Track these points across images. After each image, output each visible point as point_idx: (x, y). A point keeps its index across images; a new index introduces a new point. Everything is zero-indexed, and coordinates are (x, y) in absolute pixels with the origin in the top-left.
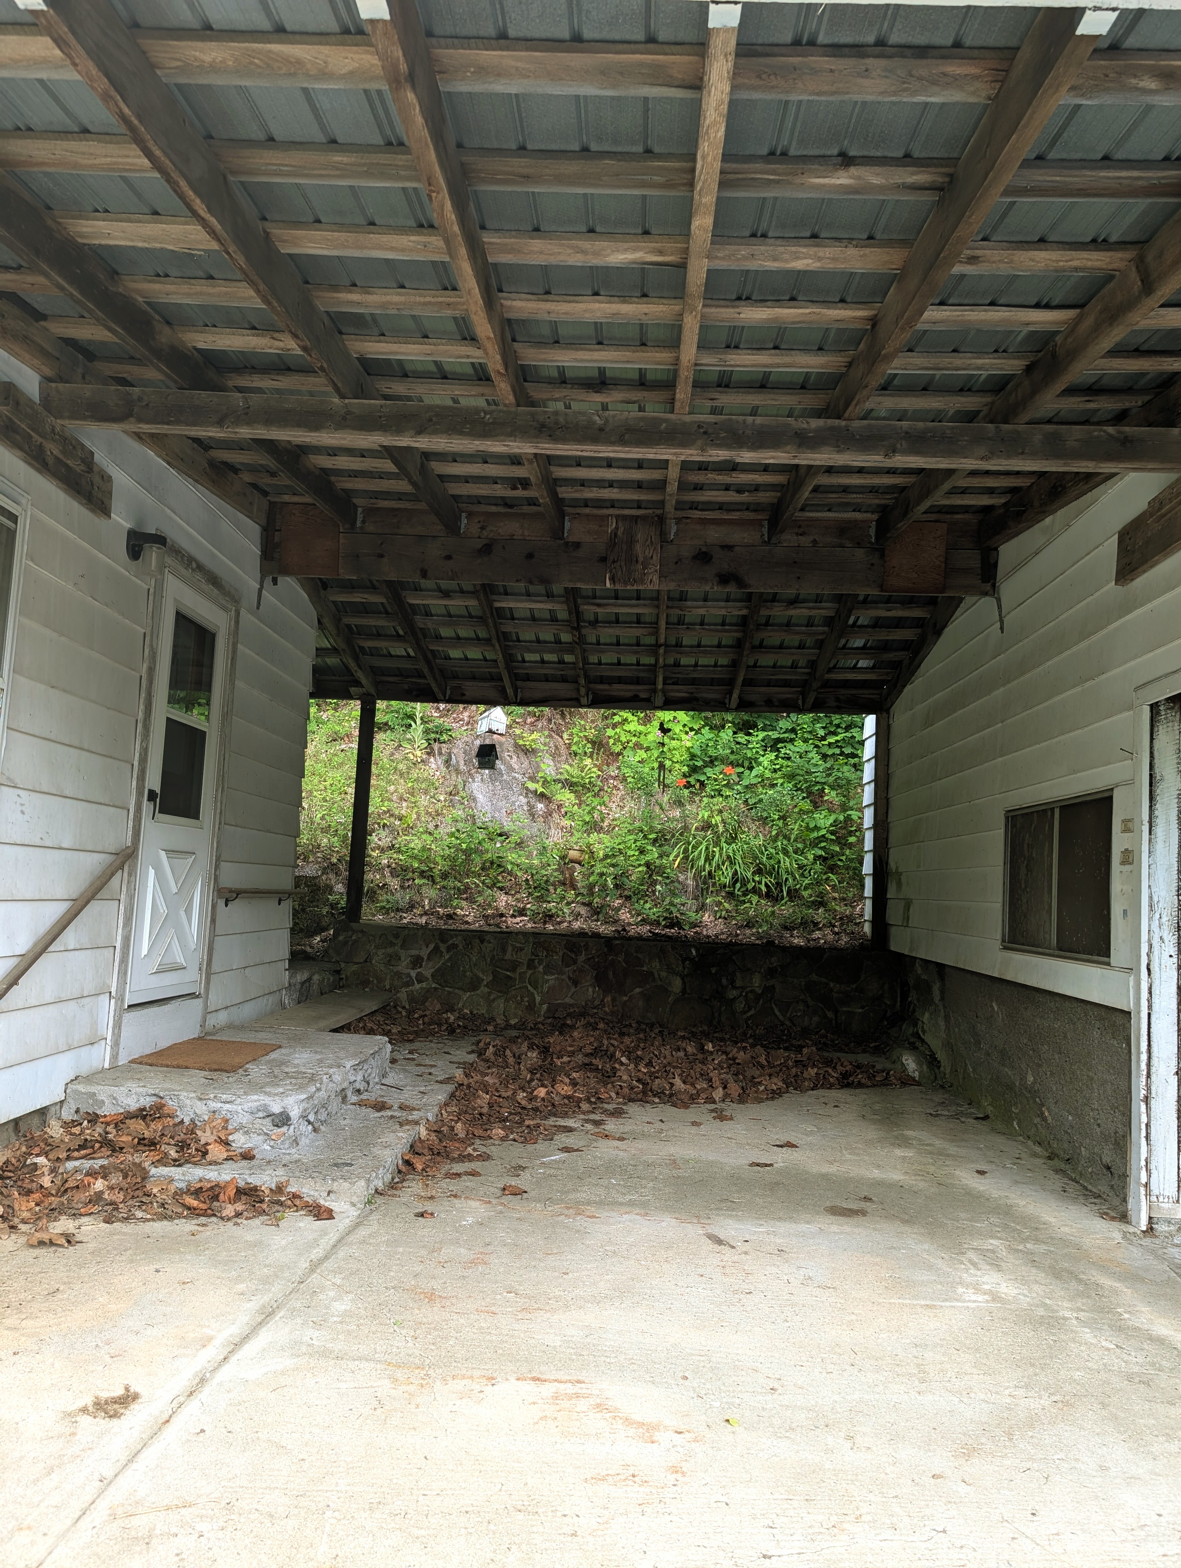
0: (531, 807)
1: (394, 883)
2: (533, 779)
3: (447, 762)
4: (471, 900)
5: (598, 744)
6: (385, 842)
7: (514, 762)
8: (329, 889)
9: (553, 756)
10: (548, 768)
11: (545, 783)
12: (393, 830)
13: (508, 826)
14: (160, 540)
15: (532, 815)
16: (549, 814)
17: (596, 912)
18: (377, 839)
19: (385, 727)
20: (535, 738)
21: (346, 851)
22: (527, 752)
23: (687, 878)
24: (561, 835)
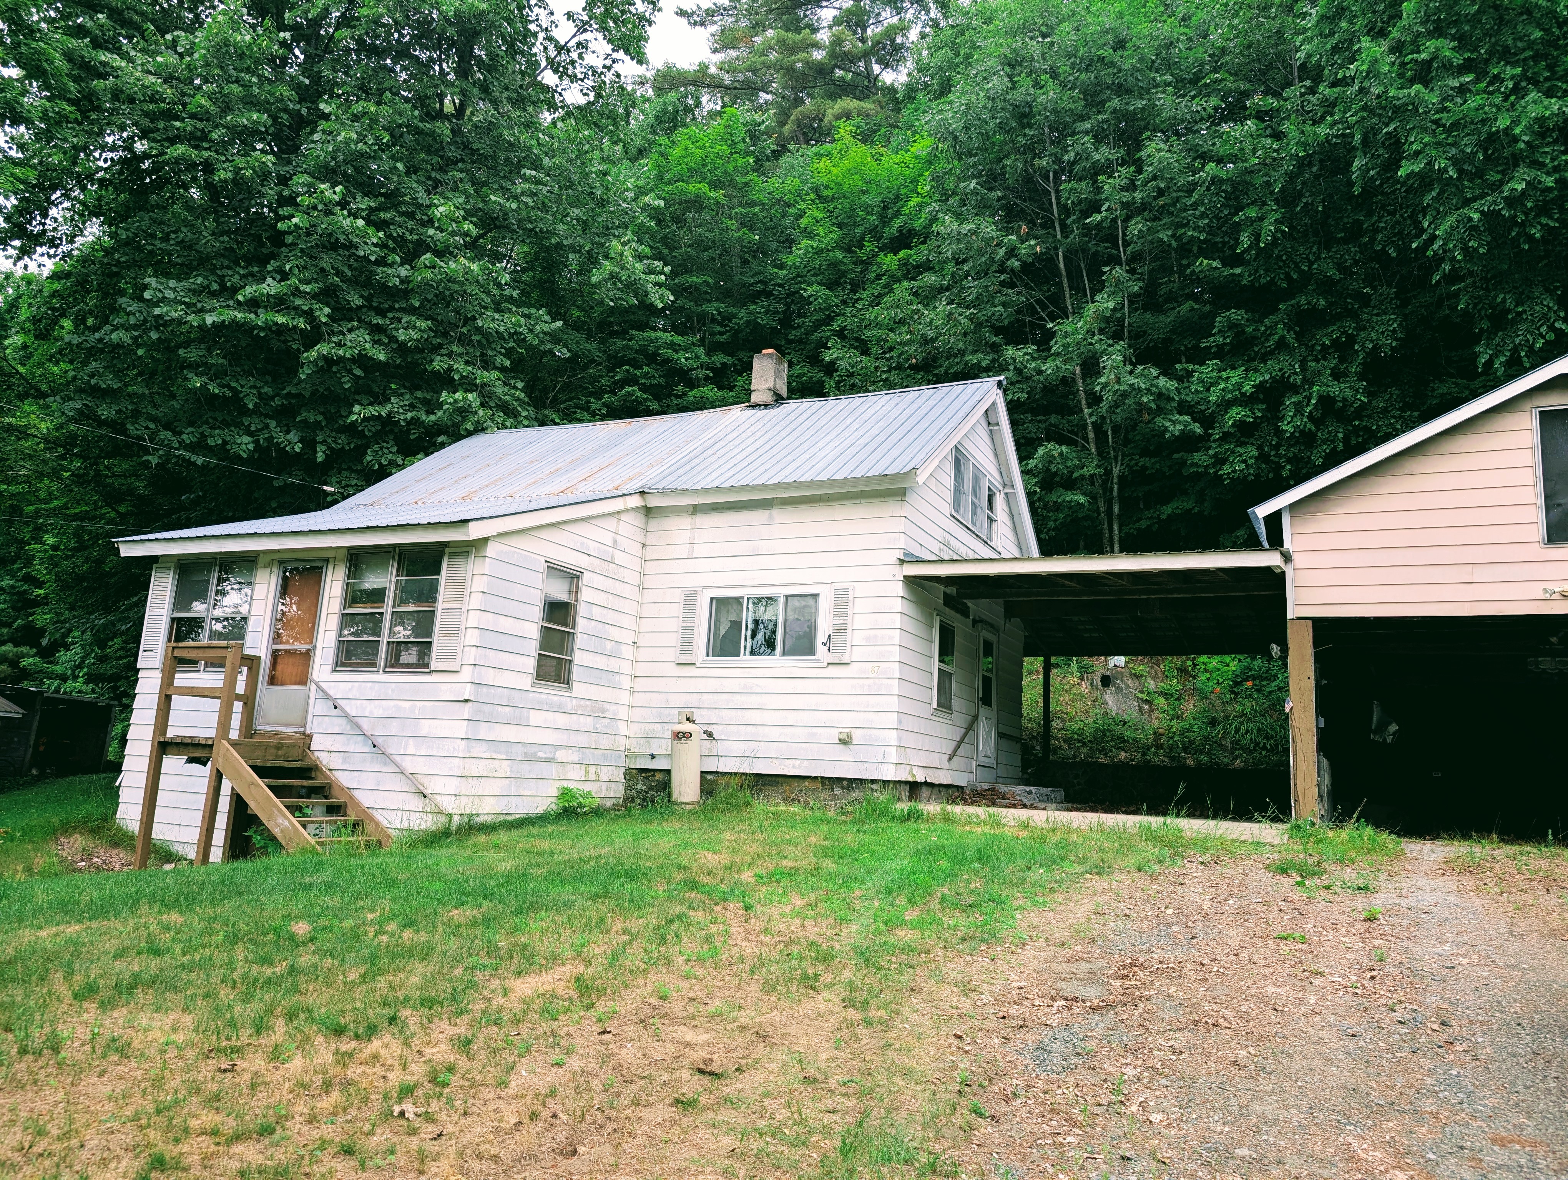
0: (1141, 708)
1: (1066, 746)
2: (1141, 692)
3: (1092, 684)
4: (1106, 754)
5: (1183, 671)
6: (1060, 726)
7: (1130, 683)
8: (1034, 748)
9: (1153, 679)
10: (1151, 685)
11: (1149, 694)
12: (1063, 720)
13: (1127, 718)
14: (981, 621)
15: (1141, 711)
16: (1151, 711)
17: (1172, 759)
18: (1056, 724)
19: (1057, 666)
20: (1140, 668)
21: (1041, 730)
22: (1137, 676)
23: (1227, 742)
24: (1157, 721)
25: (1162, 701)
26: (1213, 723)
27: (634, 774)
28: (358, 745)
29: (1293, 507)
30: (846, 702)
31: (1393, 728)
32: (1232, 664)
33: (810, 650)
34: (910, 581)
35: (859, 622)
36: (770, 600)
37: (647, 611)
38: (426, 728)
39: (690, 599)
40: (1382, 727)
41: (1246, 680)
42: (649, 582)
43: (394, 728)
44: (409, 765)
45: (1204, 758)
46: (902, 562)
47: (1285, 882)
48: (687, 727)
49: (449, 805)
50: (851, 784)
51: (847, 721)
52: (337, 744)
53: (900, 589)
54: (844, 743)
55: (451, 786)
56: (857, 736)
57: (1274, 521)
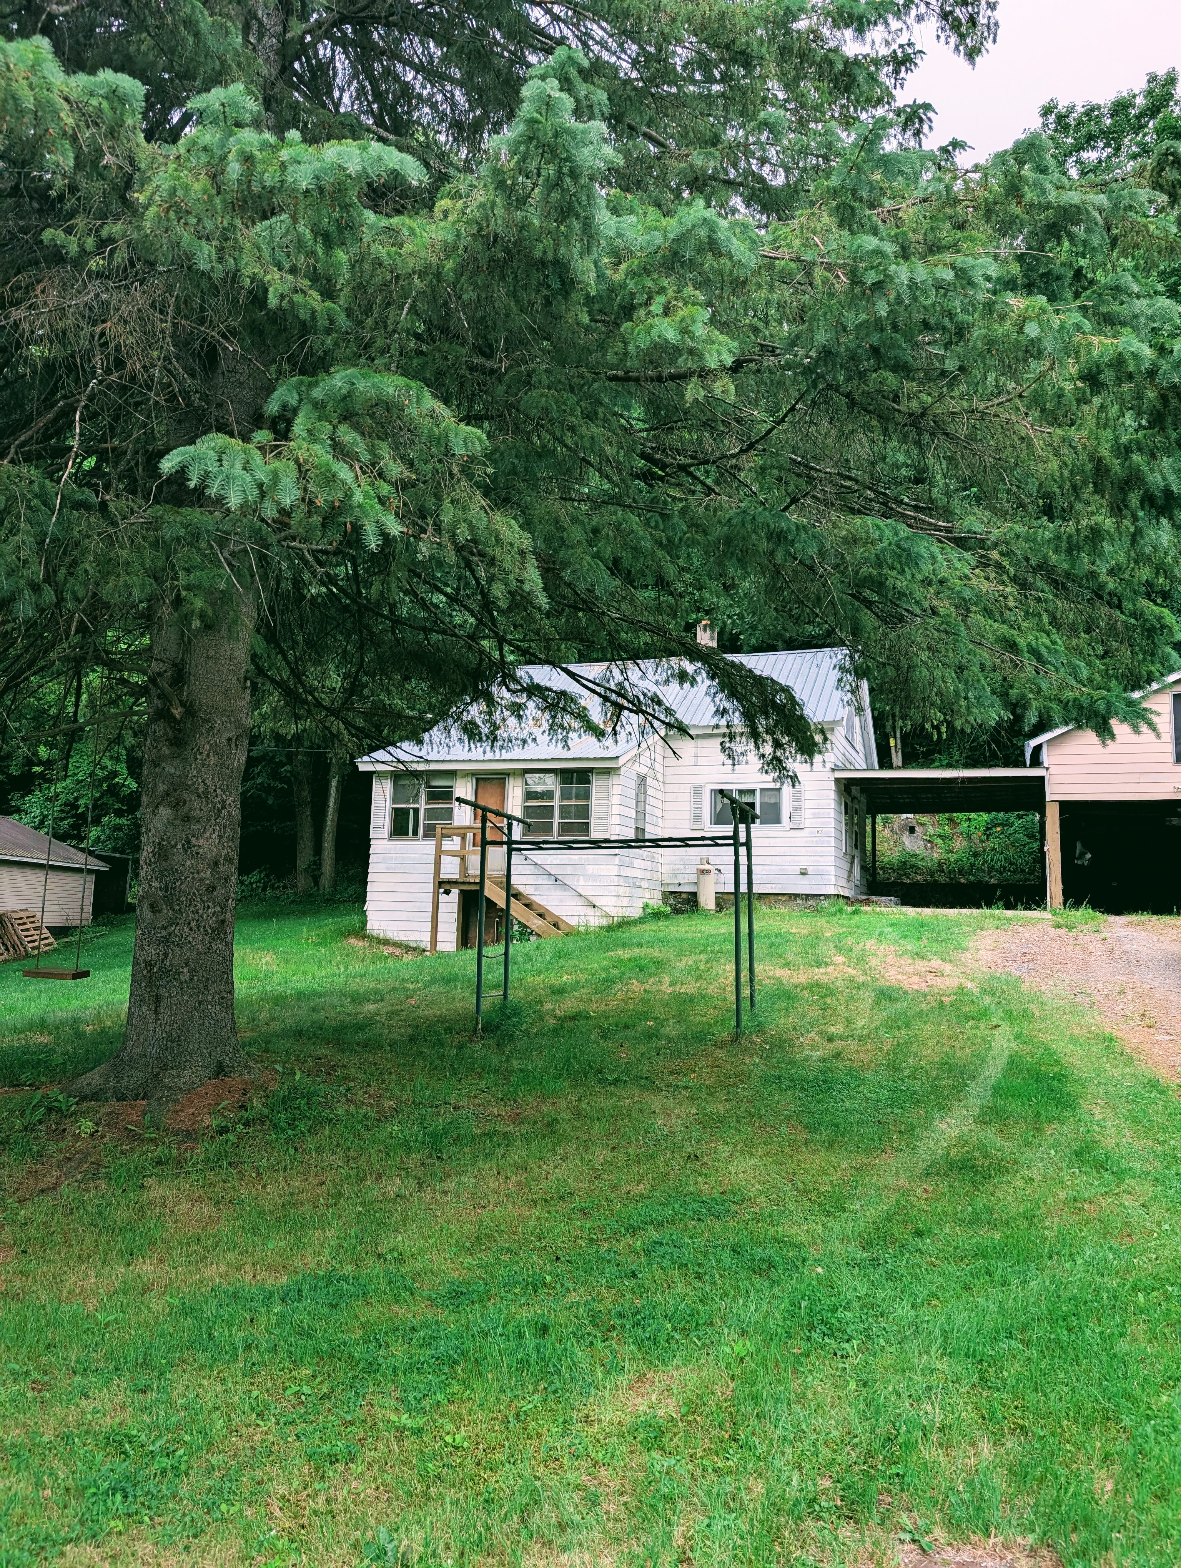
0: (926, 846)
2: (926, 835)
5: (951, 821)
9: (933, 827)
11: (930, 836)
13: (918, 853)
15: (927, 848)
16: (932, 847)
17: (952, 879)
23: (985, 868)
24: (938, 855)
25: (939, 841)
26: (976, 855)
27: (668, 895)
28: (544, 881)
29: (1048, 741)
30: (803, 851)
31: (1089, 856)
32: (985, 817)
33: (778, 821)
34: (837, 780)
35: (808, 804)
36: (752, 792)
37: (669, 797)
38: (590, 870)
39: (697, 791)
40: (1082, 855)
41: (995, 826)
42: (668, 780)
43: (569, 870)
44: (581, 890)
45: (972, 878)
46: (833, 770)
47: (1060, 931)
48: (707, 867)
49: (613, 912)
50: (807, 897)
51: (804, 862)
52: (531, 880)
53: (832, 786)
54: (803, 874)
55: (613, 901)
56: (810, 870)
57: (1038, 749)
